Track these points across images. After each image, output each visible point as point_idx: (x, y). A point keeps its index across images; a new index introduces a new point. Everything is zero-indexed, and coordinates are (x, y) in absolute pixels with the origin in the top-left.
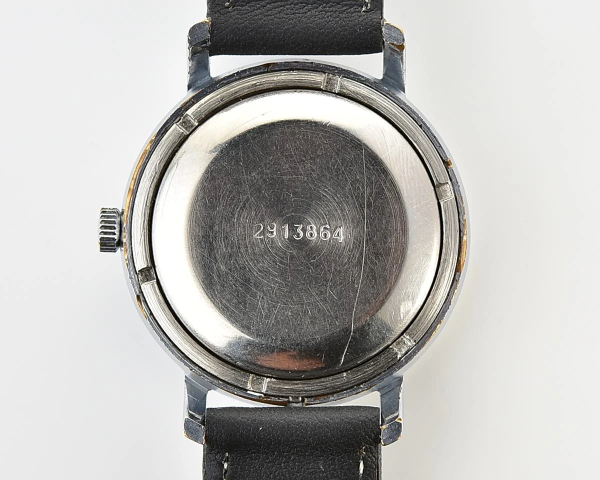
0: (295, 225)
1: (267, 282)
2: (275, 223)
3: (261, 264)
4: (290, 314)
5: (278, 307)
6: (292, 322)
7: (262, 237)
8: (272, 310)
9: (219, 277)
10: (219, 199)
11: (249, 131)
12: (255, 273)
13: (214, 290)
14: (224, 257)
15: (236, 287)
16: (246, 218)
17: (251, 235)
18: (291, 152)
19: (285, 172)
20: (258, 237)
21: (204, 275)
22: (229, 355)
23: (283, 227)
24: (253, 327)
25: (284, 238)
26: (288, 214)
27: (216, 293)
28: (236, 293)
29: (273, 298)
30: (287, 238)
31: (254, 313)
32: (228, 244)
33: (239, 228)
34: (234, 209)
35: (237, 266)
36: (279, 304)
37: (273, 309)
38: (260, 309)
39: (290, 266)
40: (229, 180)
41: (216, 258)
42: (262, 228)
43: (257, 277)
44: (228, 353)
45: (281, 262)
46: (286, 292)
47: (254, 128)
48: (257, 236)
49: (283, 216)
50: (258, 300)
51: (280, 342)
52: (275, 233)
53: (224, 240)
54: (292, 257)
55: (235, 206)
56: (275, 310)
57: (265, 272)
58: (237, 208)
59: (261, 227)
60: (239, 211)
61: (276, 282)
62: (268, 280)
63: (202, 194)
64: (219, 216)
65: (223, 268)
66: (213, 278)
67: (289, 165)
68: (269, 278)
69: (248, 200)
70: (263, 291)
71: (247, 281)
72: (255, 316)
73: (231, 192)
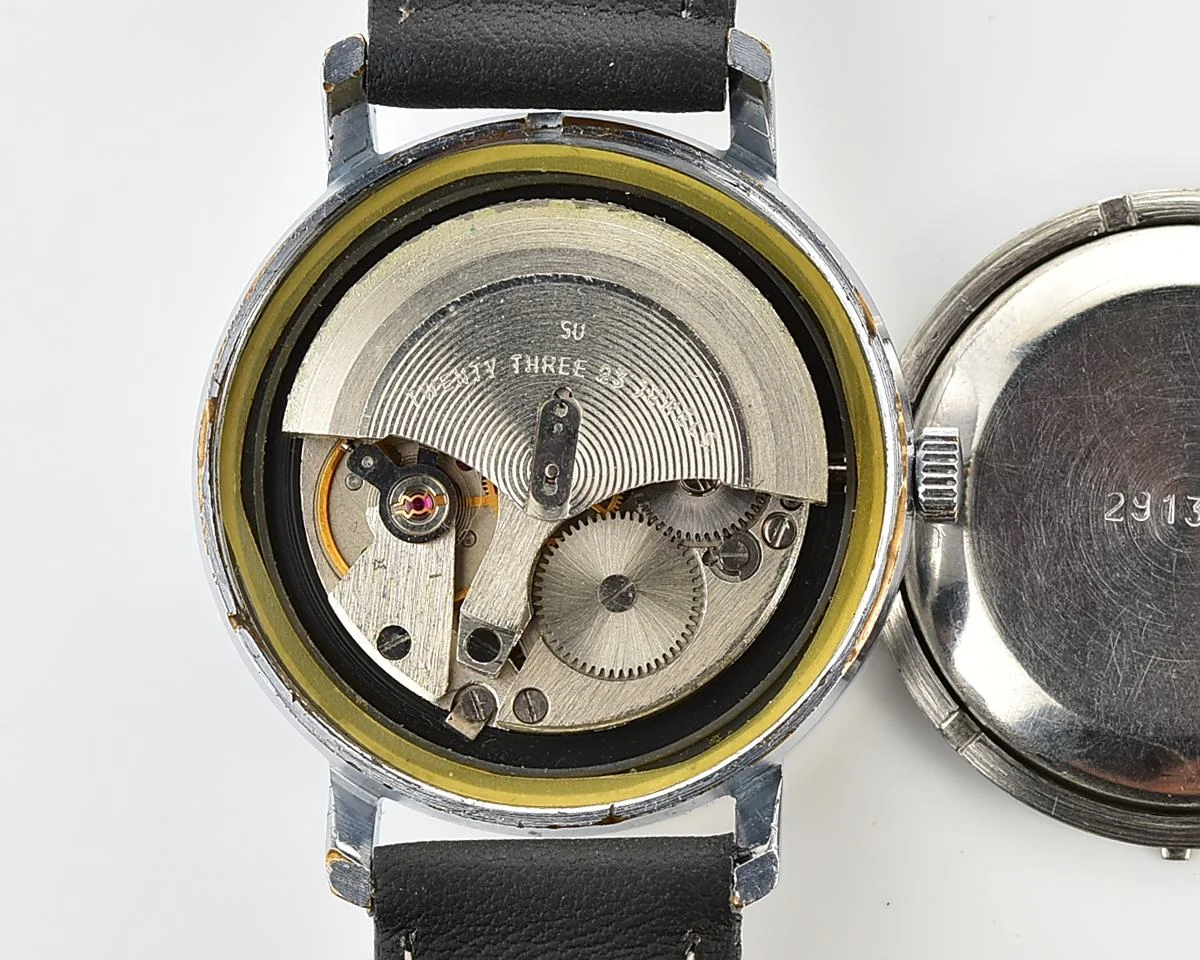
0: (1189, 498)
1: (1129, 611)
2: (1150, 491)
3: (1118, 575)
4: (1173, 676)
5: (1151, 661)
6: (1179, 693)
7: (1122, 519)
8: (1139, 668)
9: (1033, 597)
10: (1037, 440)
11: (1101, 307)
12: (1105, 592)
13: (1021, 624)
14: (1044, 557)
15: (1067, 618)
16: (1091, 480)
17: (1099, 515)
18: (1185, 349)
19: (1171, 391)
20: (1114, 520)
21: (1001, 593)
22: (1047, 756)
23: (1165, 501)
24: (1099, 700)
25: (1166, 521)
26: (1175, 475)
27: (1026, 629)
28: (1067, 631)
29: (1140, 643)
30: (1172, 522)
31: (1101, 672)
32: (1052, 532)
33: (1076, 500)
34: (1067, 459)
35: (1070, 576)
36: (1153, 657)
37: (1141, 666)
38: (1113, 665)
39: (1176, 580)
40: (1058, 402)
41: (1026, 559)
42: (1122, 502)
43: (1110, 601)
44: (1046, 754)
45: (1159, 572)
46: (1168, 632)
47: (1113, 300)
48: (1112, 517)
49: (1166, 478)
50: (1110, 647)
51: (1151, 733)
52: (1148, 513)
53: (1044, 523)
54: (1182, 561)
55: (1069, 454)
56: (1145, 667)
57: (1127, 591)
58: (1073, 460)
59: (1119, 499)
60: (1077, 467)
61: (1149, 611)
62: (1132, 607)
63: (1003, 429)
64: (1037, 475)
65: (1040, 579)
66: (1021, 599)
67: (1181, 376)
68: (1133, 602)
69: (1094, 444)
70: (1121, 629)
71: (1089, 608)
72: (1104, 679)
73: (1061, 427)
